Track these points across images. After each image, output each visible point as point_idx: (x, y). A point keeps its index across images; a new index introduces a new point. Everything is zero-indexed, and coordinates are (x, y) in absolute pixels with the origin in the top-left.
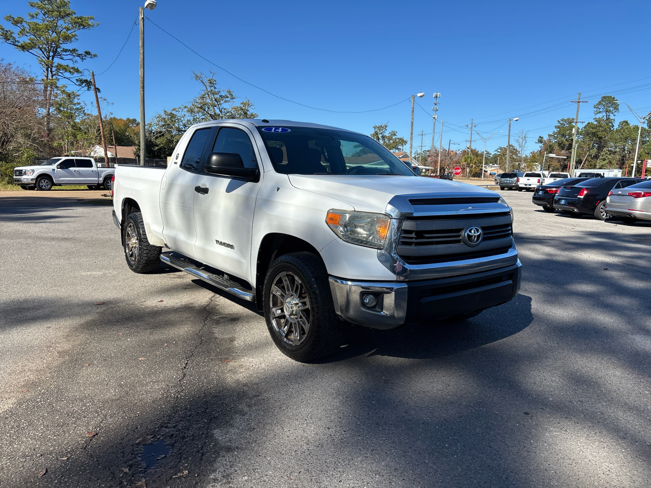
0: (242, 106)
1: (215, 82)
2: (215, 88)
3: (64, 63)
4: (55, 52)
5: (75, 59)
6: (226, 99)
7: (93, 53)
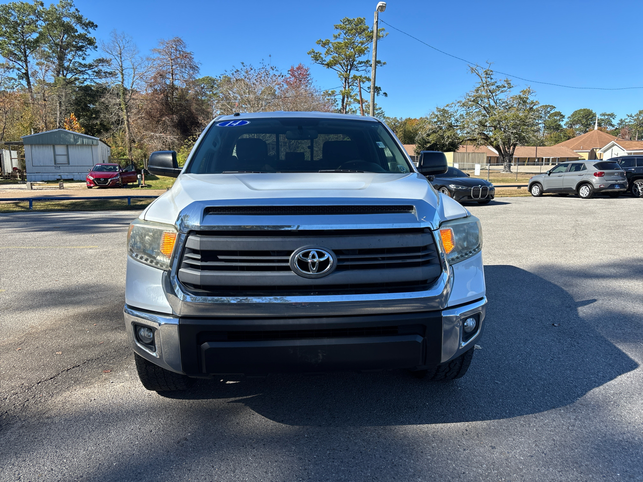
0: (521, 94)
1: (491, 73)
2: (491, 79)
3: (358, 74)
4: (352, 66)
5: (367, 69)
6: (503, 89)
7: (383, 61)
